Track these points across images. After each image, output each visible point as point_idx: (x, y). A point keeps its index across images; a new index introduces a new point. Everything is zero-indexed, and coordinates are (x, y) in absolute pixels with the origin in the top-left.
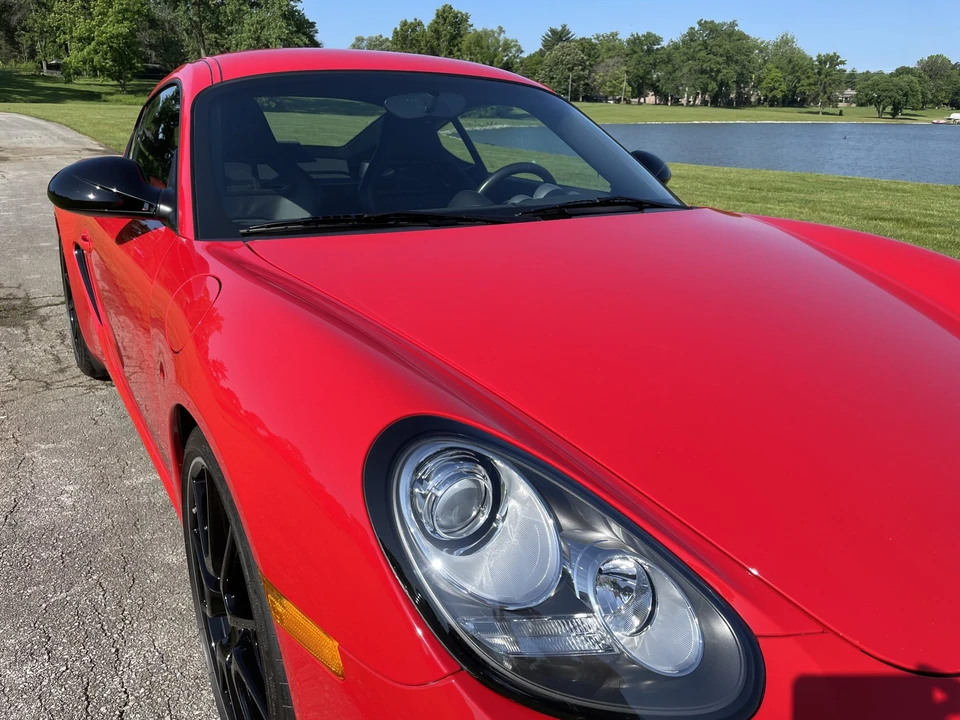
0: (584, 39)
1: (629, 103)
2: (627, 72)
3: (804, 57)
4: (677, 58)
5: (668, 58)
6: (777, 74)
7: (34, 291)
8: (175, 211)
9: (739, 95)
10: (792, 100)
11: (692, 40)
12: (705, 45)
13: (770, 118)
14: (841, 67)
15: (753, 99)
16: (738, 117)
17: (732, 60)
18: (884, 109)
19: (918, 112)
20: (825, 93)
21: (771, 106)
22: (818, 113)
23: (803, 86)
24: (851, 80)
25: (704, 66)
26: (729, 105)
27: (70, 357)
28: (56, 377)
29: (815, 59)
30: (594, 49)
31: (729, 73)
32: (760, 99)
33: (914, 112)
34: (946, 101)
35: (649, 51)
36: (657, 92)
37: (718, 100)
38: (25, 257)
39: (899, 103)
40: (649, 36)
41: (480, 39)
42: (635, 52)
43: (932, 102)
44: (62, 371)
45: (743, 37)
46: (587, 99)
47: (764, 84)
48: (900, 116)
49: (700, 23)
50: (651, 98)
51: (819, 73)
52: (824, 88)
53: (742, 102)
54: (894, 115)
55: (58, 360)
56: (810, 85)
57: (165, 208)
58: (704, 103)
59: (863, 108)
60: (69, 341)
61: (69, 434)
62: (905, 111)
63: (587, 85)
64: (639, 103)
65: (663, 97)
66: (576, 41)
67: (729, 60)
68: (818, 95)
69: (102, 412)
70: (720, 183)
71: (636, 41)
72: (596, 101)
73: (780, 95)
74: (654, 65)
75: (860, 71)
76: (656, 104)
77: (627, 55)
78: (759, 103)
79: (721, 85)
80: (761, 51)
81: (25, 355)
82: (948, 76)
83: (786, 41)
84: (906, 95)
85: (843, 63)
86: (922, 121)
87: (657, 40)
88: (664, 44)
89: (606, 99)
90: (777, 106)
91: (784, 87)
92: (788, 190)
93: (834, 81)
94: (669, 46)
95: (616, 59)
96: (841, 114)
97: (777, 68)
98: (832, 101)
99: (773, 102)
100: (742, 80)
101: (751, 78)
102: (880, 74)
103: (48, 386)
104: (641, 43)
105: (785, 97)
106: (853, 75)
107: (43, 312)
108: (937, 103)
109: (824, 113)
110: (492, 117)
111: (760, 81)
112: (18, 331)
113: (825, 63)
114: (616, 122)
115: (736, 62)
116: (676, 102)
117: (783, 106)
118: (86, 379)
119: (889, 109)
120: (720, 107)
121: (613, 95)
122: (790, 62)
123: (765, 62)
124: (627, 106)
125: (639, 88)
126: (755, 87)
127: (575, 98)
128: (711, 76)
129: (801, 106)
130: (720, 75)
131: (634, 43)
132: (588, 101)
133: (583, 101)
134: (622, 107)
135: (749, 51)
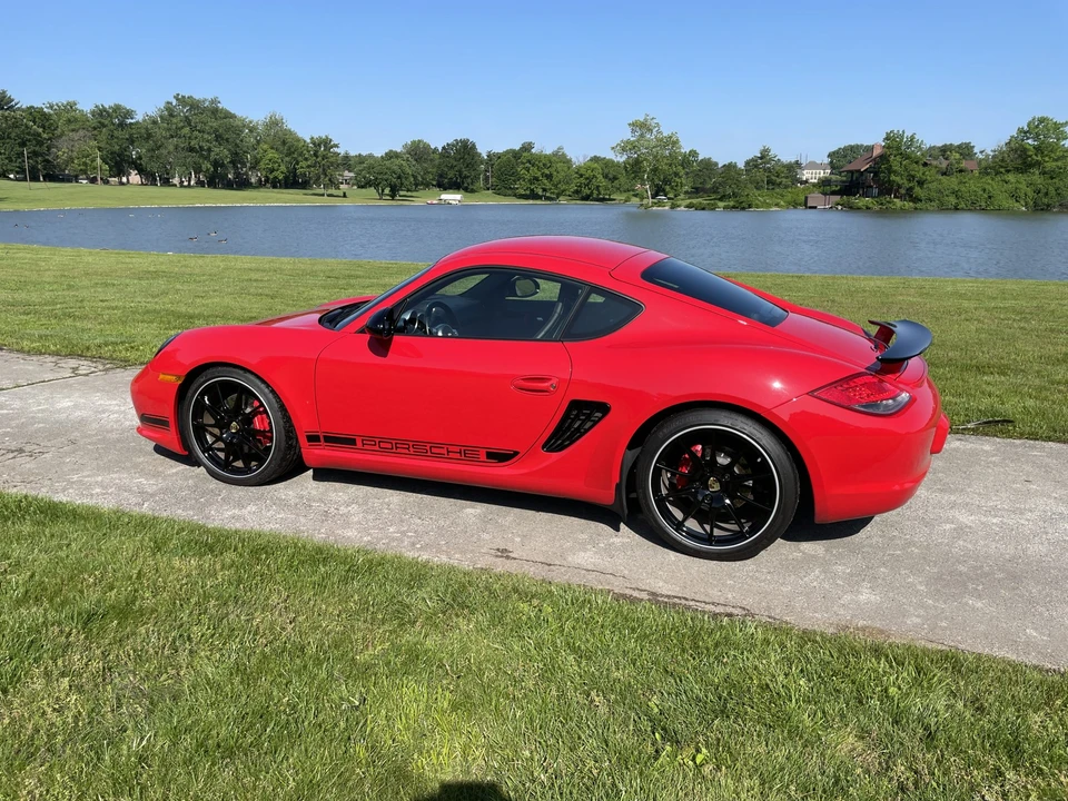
0: (32, 107)
1: (106, 182)
2: (100, 149)
3: (298, 140)
4: (159, 133)
5: (145, 133)
6: (271, 154)
9: (237, 175)
10: (293, 181)
11: (171, 115)
12: (187, 120)
13: (277, 200)
14: (336, 149)
15: (253, 180)
16: (244, 199)
17: (222, 139)
18: (383, 191)
19: (414, 194)
20: (326, 175)
21: (274, 187)
22: (323, 195)
23: (302, 167)
24: (347, 162)
25: (192, 143)
26: (229, 185)
29: (309, 141)
30: (48, 120)
31: (221, 152)
32: (260, 179)
33: (409, 194)
34: (434, 183)
35: (122, 125)
36: (141, 171)
37: (215, 180)
39: (395, 186)
40: (117, 108)
42: (104, 126)
43: (422, 184)
45: (228, 115)
46: (50, 178)
47: (262, 165)
48: (398, 198)
49: (176, 97)
50: (135, 178)
51: (316, 155)
52: (324, 170)
53: (242, 184)
54: (393, 196)
56: (309, 167)
58: (200, 184)
59: (364, 190)
62: (402, 193)
63: (48, 161)
64: (121, 184)
65: (150, 178)
66: (23, 111)
67: (219, 138)
68: (319, 178)
71: (101, 113)
72: (62, 181)
73: (280, 177)
74: (131, 141)
75: (353, 153)
76: (142, 184)
77: (95, 129)
78: (260, 185)
79: (216, 164)
80: (251, 131)
82: (431, 160)
83: (274, 123)
84: (399, 177)
85: (336, 146)
86: (418, 202)
87: (129, 114)
88: (139, 117)
89: (76, 179)
90: (281, 187)
91: (283, 168)
93: (332, 164)
94: (144, 120)
95: (81, 133)
96: (345, 196)
97: (272, 148)
98: (333, 183)
99: (275, 184)
100: (237, 159)
101: (247, 158)
102: (371, 156)
104: (109, 115)
105: (286, 178)
106: (347, 157)
108: (427, 185)
109: (329, 195)
111: (256, 161)
113: (319, 145)
114: (99, 206)
115: (227, 140)
116: (166, 182)
117: (287, 187)
119: (387, 191)
120: (219, 188)
121: (86, 173)
122: (284, 143)
123: (258, 142)
124: (107, 186)
125: (119, 165)
126: (253, 168)
127: (35, 178)
128: (202, 155)
129: (304, 188)
130: (213, 154)
131: (101, 115)
132: (50, 181)
133: (45, 180)
134: (99, 188)
135: (237, 130)
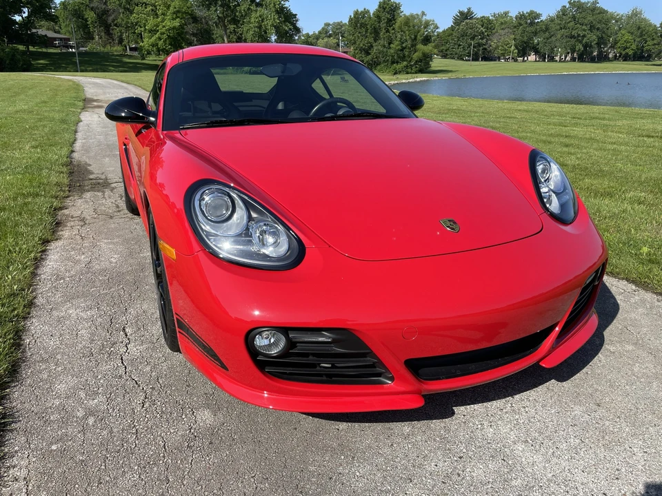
0: (484, 17)
1: (516, 61)
2: (515, 39)
3: (650, 25)
4: (553, 27)
5: (546, 28)
6: (628, 37)
7: (110, 176)
8: (156, 120)
9: (600, 53)
10: (641, 56)
11: (564, 15)
12: (574, 17)
15: (610, 56)
16: (598, 69)
17: (594, 28)
21: (625, 60)
23: (648, 45)
25: (573, 33)
26: (593, 60)
27: (123, 205)
28: (116, 214)
30: (490, 24)
31: (592, 37)
32: (616, 56)
35: (532, 24)
36: (537, 52)
37: (584, 56)
38: (107, 159)
40: (532, 12)
41: (408, 21)
42: (521, 25)
44: (119, 211)
45: (603, 12)
46: (485, 59)
47: (619, 45)
49: (570, 3)
50: (532, 57)
53: (602, 58)
55: (118, 207)
56: (654, 44)
57: (152, 119)
58: (573, 59)
60: (124, 199)
61: (118, 236)
63: (485, 49)
64: (524, 61)
65: (543, 58)
66: (477, 19)
67: (592, 28)
69: (135, 228)
70: (553, 115)
71: (521, 17)
72: (491, 60)
73: (631, 53)
74: (535, 33)
76: (536, 61)
77: (515, 27)
78: (615, 58)
79: (586, 46)
80: (617, 21)
81: (103, 204)
83: (635, 14)
87: (538, 16)
88: (543, 18)
89: (499, 59)
90: (629, 60)
91: (634, 47)
92: (600, 119)
94: (546, 20)
95: (506, 30)
97: (629, 33)
99: (626, 58)
100: (601, 42)
101: (609, 41)
103: (111, 217)
104: (525, 18)
105: (635, 54)
107: (113, 185)
110: (416, 73)
111: (616, 42)
112: (100, 194)
114: (504, 75)
115: (598, 29)
116: (552, 59)
117: (634, 60)
118: (130, 215)
120: (585, 61)
121: (504, 56)
122: (639, 28)
123: (620, 29)
124: (515, 63)
125: (524, 50)
126: (612, 47)
127: (476, 59)
128: (578, 40)
129: (648, 60)
130: (585, 39)
131: (521, 18)
132: (485, 61)
133: (482, 60)
134: (511, 64)
135: (607, 21)
